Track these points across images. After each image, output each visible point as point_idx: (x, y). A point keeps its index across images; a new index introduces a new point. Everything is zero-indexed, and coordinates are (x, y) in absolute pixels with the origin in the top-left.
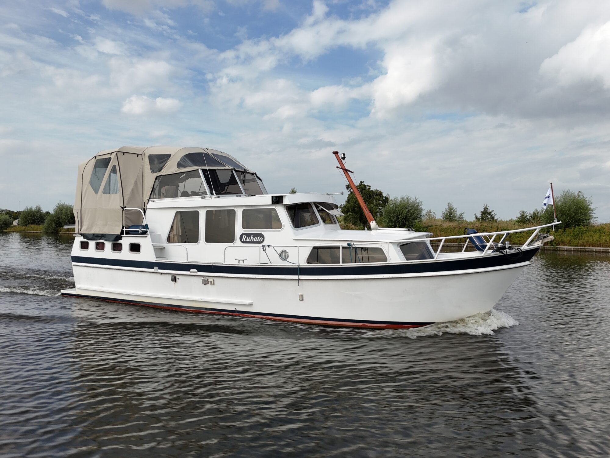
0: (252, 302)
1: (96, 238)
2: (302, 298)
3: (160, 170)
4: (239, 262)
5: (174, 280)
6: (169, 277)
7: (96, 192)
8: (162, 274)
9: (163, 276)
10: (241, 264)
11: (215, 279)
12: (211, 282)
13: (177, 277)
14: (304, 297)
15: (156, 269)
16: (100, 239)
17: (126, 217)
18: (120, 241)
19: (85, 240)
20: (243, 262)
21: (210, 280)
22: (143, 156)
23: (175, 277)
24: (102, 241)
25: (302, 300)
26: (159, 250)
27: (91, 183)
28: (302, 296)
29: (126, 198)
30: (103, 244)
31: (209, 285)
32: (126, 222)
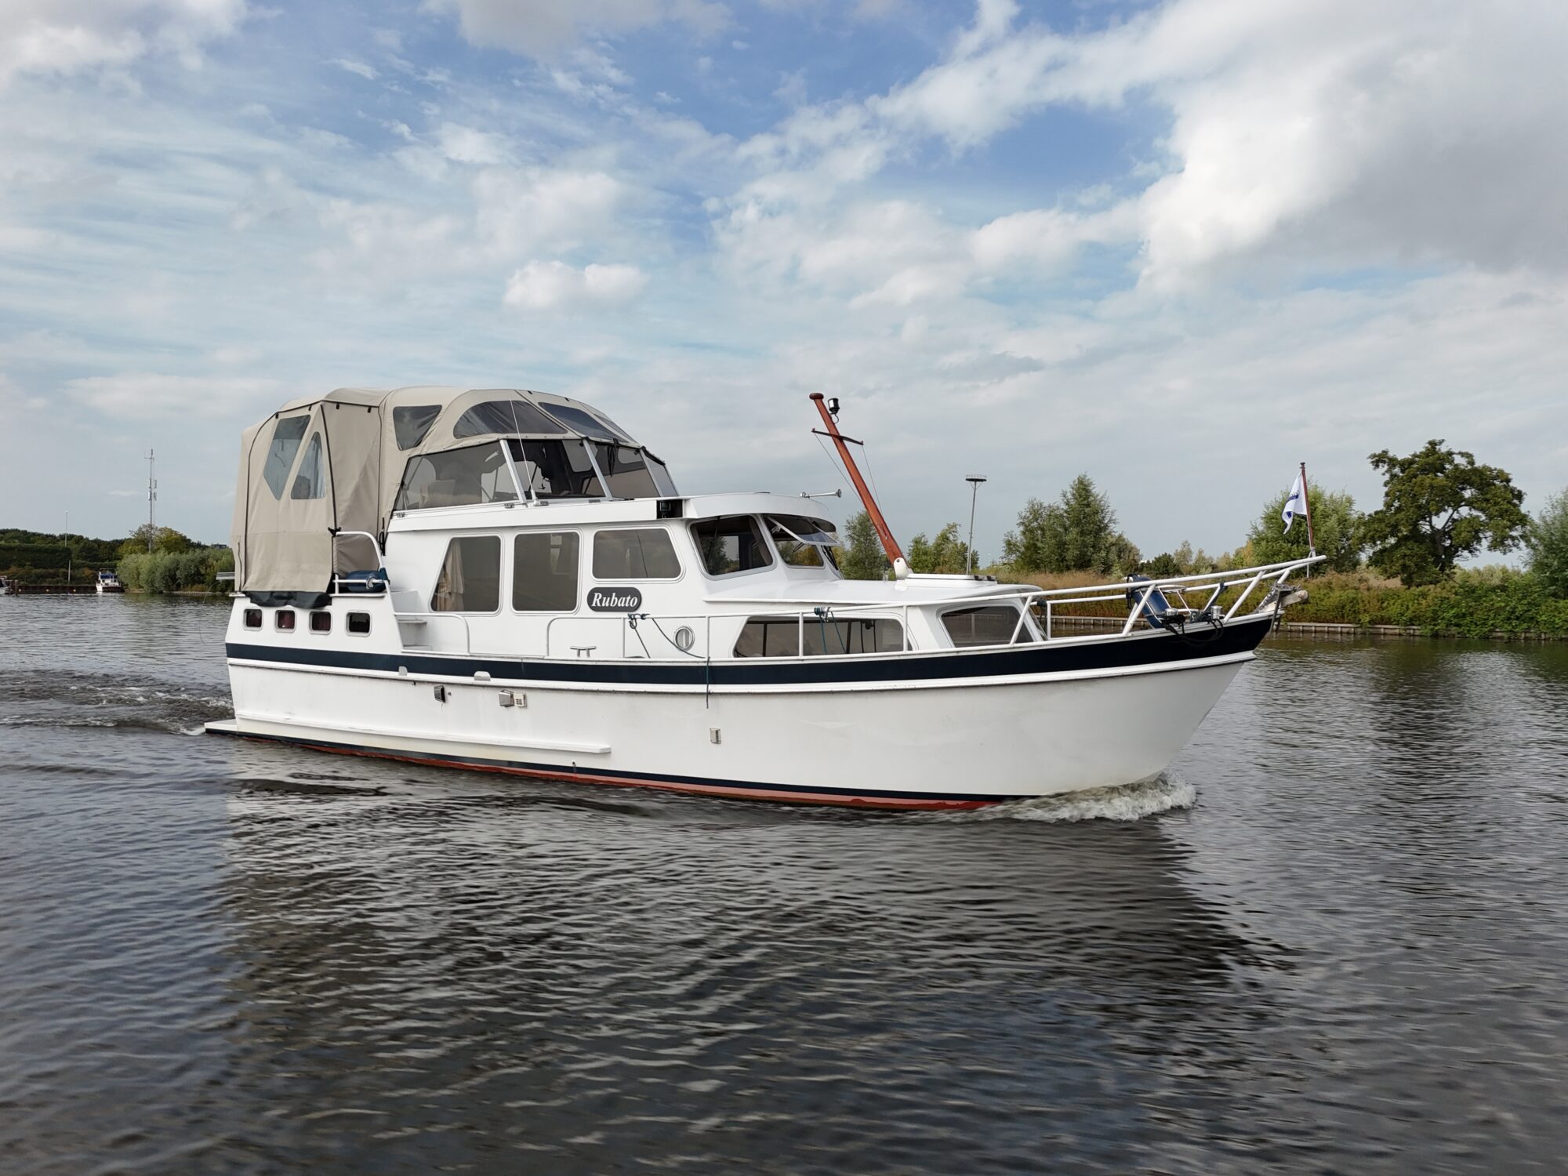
0: (607, 746)
1: (277, 602)
2: (717, 738)
3: (418, 443)
4: (579, 654)
5: (442, 696)
6: (430, 691)
7: (278, 495)
8: (415, 682)
9: (418, 687)
10: (584, 659)
11: (529, 694)
12: (519, 702)
13: (448, 690)
14: (721, 734)
15: (402, 673)
16: (285, 604)
17: (340, 552)
18: (327, 609)
19: (255, 606)
20: (588, 655)
21: (518, 695)
22: (382, 411)
23: (443, 690)
24: (289, 608)
25: (718, 741)
26: (413, 629)
27: (268, 473)
28: (717, 732)
29: (342, 508)
30: (292, 614)
31: (516, 708)
32: (339, 563)
